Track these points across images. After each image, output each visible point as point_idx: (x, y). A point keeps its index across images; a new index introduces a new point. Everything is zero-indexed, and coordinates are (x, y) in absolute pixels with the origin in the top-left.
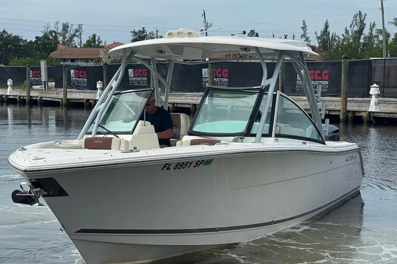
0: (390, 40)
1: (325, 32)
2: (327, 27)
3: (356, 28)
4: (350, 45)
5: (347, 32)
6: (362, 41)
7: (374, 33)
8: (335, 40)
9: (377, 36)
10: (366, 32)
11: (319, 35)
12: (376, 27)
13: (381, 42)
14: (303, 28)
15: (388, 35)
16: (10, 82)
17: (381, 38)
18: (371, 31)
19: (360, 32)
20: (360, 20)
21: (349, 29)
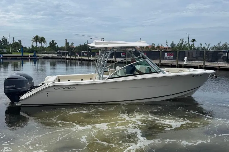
0: (190, 46)
1: (173, 43)
2: (173, 42)
3: (181, 43)
4: (179, 47)
5: (178, 43)
6: (182, 46)
7: (186, 44)
8: (175, 46)
9: (187, 45)
10: (184, 44)
11: (171, 44)
12: (186, 42)
13: (188, 46)
14: (167, 42)
15: (190, 44)
16: (91, 56)
17: (188, 45)
18: (185, 43)
19: (182, 43)
20: (182, 40)
21: (179, 43)
